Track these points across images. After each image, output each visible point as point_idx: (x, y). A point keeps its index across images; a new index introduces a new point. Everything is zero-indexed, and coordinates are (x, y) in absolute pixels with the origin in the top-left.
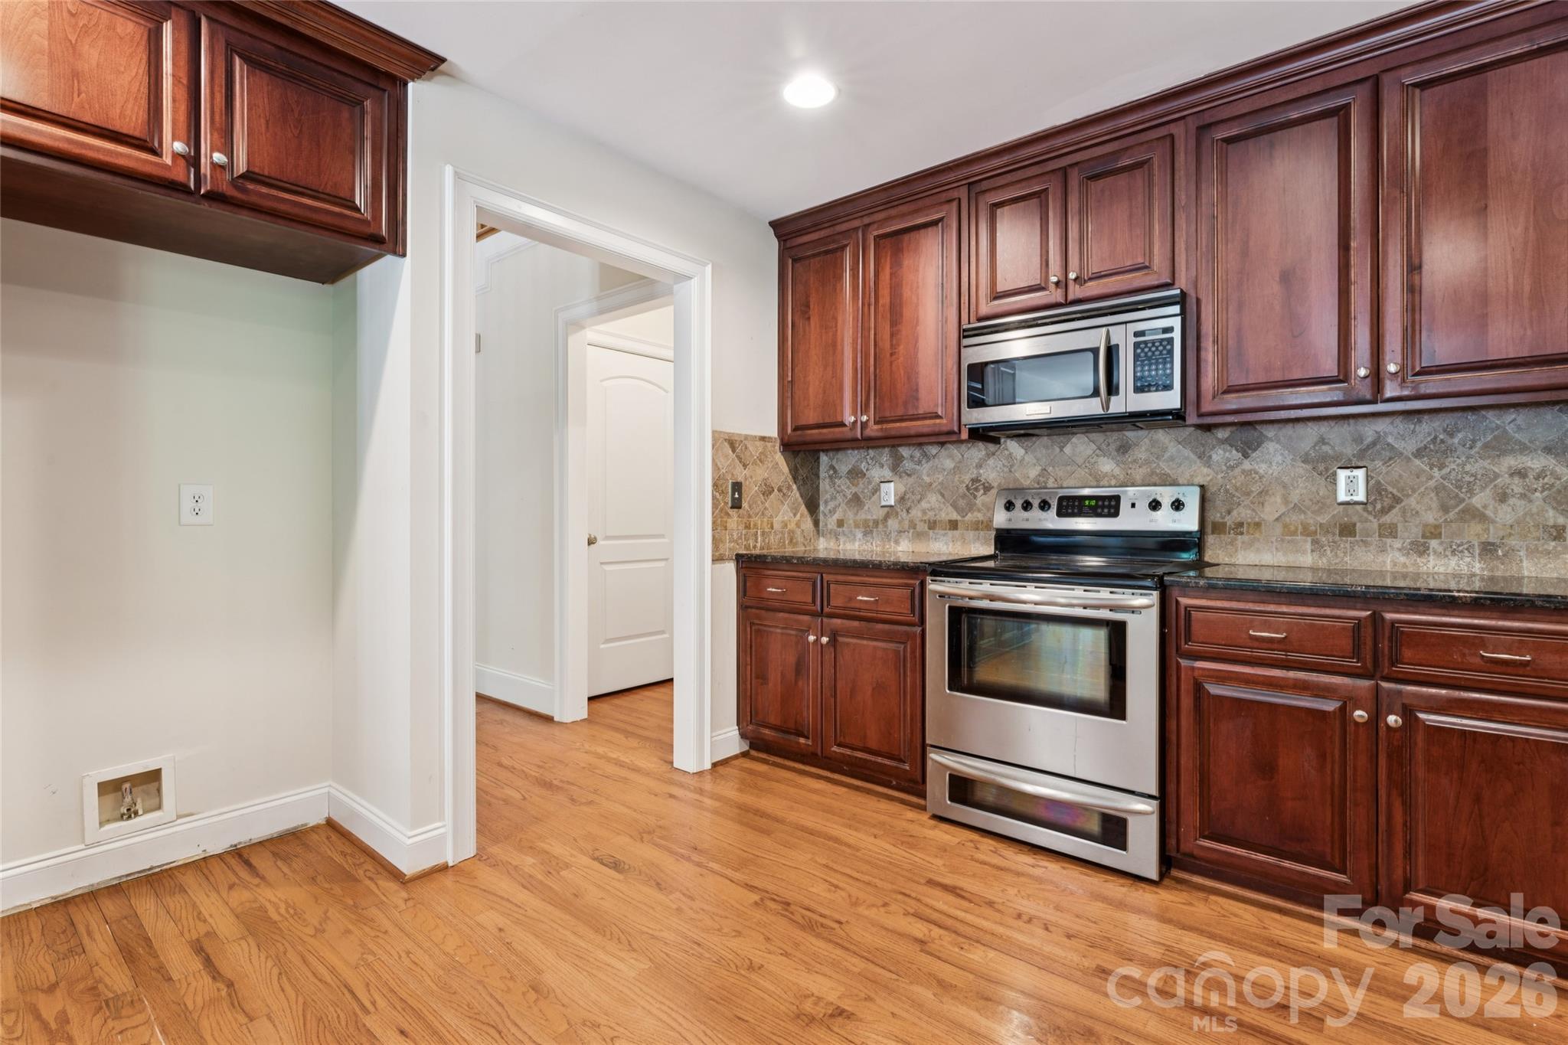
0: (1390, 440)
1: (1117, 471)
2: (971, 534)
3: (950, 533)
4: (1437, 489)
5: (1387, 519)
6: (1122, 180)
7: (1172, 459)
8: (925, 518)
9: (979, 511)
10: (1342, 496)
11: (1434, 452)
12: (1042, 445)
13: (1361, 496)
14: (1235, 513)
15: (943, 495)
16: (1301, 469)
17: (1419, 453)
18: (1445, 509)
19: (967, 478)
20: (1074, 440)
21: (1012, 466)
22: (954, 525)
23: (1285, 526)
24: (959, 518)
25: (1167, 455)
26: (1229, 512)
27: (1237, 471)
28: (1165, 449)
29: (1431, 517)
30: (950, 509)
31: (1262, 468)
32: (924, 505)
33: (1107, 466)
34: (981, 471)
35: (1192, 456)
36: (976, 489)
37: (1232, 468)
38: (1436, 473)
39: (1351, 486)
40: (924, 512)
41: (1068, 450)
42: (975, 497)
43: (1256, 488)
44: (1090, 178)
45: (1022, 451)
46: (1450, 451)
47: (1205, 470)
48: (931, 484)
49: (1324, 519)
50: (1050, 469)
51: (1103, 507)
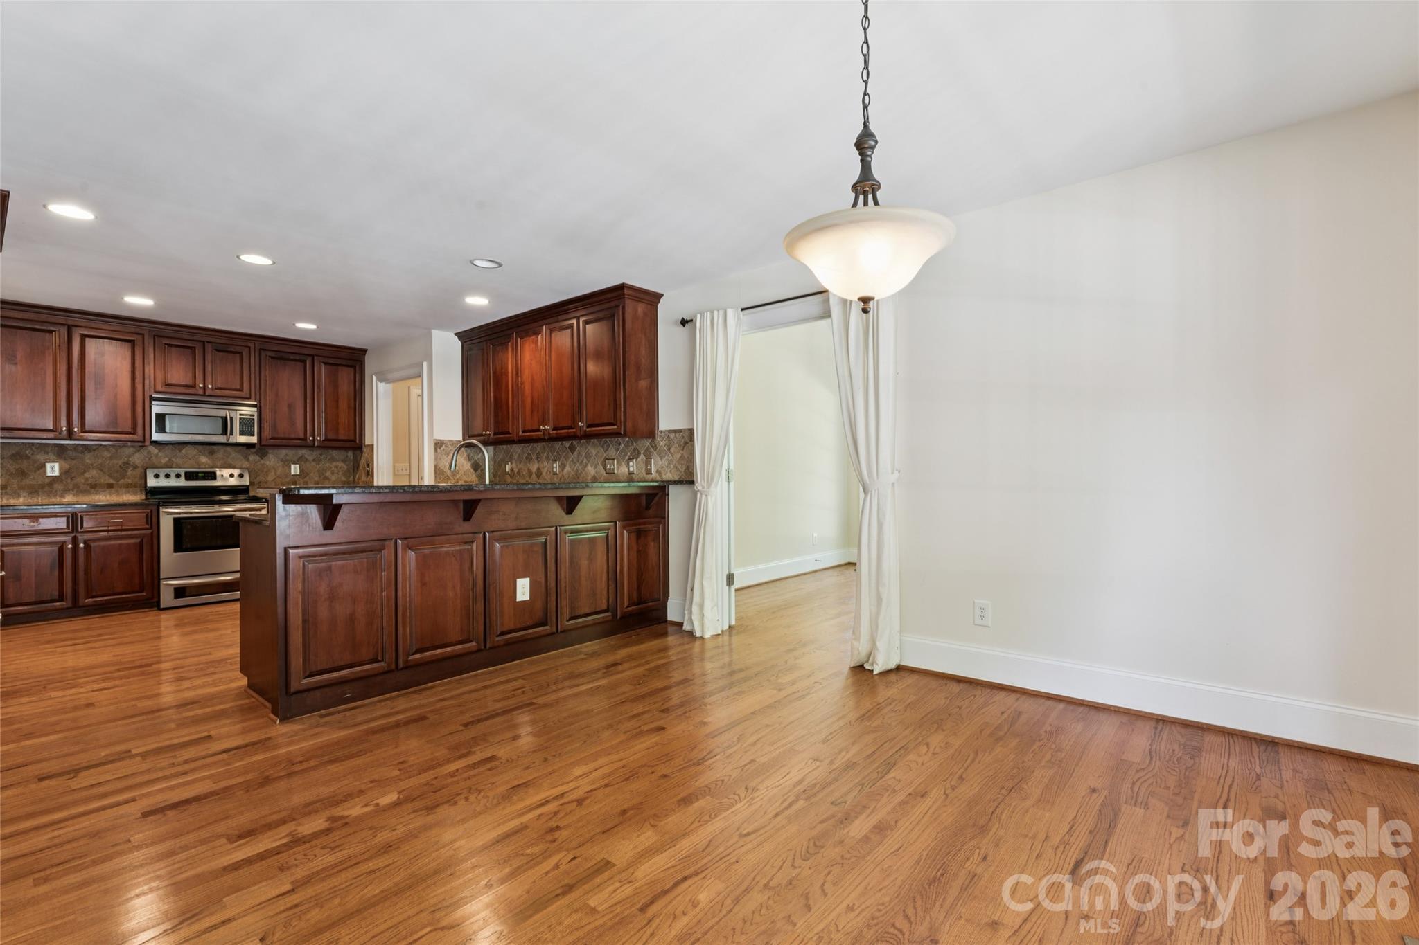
0: (306, 456)
1: (209, 462)
2: (124, 490)
3: (108, 490)
4: (318, 471)
5: (305, 480)
6: (231, 356)
7: (233, 458)
8: (88, 482)
9: (129, 478)
10: (293, 473)
11: (317, 460)
12: (168, 450)
13: (298, 473)
14: (258, 478)
15: (102, 470)
16: (281, 464)
17: (314, 460)
18: (320, 476)
19: (120, 462)
20: (187, 447)
21: (152, 457)
22: (110, 486)
23: (275, 482)
24: (114, 482)
25: (231, 456)
26: (256, 478)
27: (259, 463)
28: (230, 454)
29: (316, 479)
30: (107, 477)
31: (268, 463)
32: (87, 475)
33: (204, 459)
34: (130, 459)
35: (242, 458)
36: (127, 468)
37: (256, 462)
38: (318, 466)
39: (295, 469)
40: (87, 479)
41: (183, 451)
42: (126, 472)
43: (265, 470)
44: (217, 350)
45: (157, 451)
46: (321, 460)
47: (247, 463)
48: (92, 464)
49: (287, 480)
50: (174, 460)
51: (208, 476)
